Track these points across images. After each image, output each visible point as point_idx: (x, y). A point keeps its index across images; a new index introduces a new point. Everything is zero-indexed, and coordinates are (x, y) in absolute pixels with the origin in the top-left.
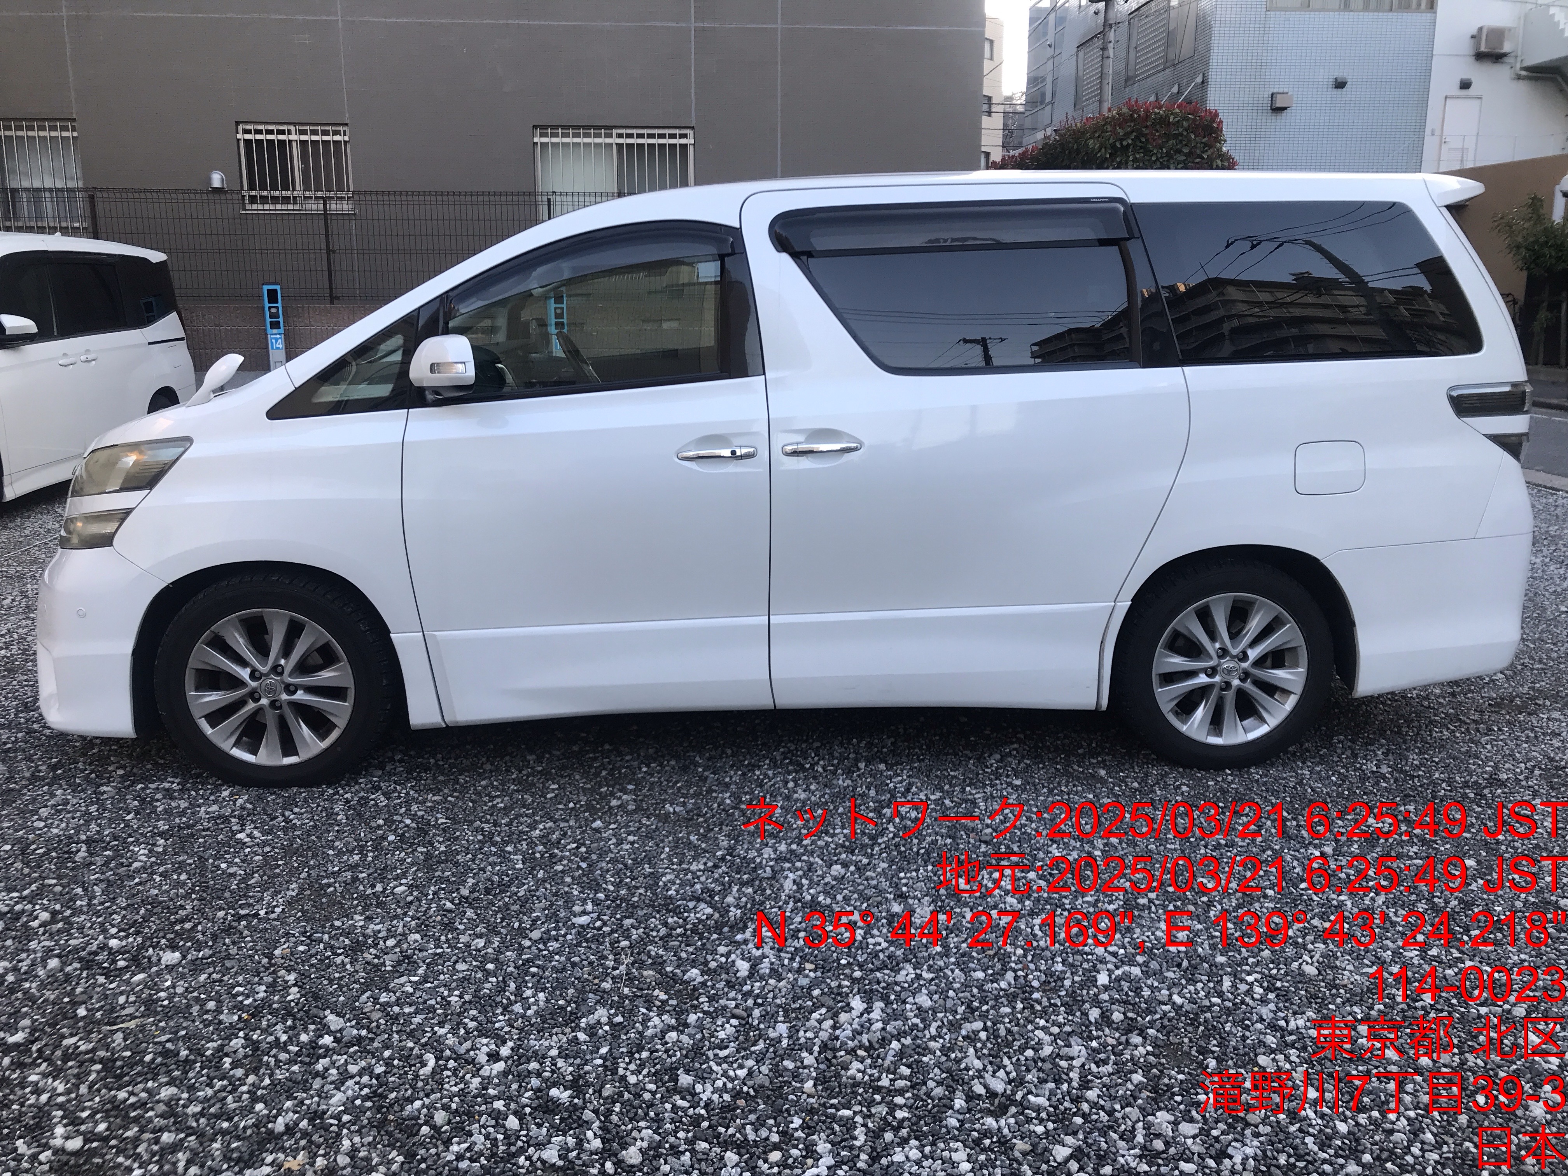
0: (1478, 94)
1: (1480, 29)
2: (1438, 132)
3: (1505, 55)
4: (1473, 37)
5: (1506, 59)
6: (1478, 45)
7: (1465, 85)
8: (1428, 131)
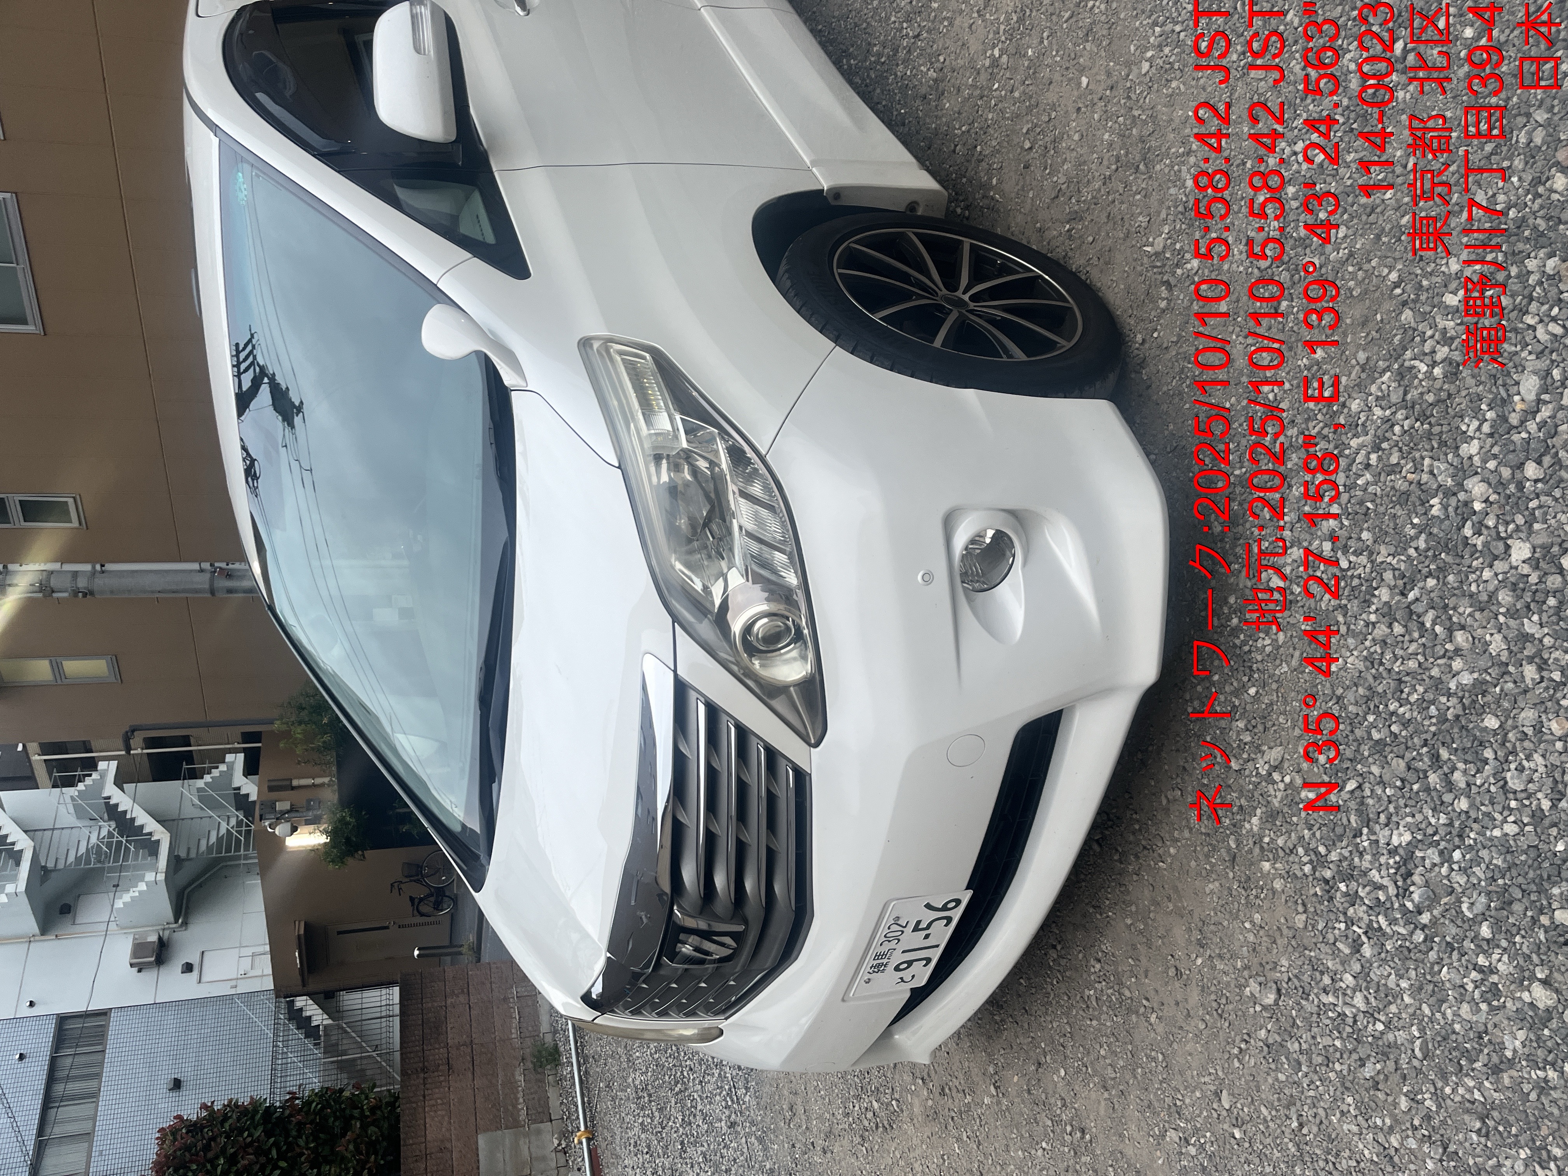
0: (198, 955)
1: (132, 965)
2: (233, 983)
3: (160, 939)
4: (140, 971)
5: (165, 938)
6: (150, 963)
7: (188, 968)
8: (233, 992)
